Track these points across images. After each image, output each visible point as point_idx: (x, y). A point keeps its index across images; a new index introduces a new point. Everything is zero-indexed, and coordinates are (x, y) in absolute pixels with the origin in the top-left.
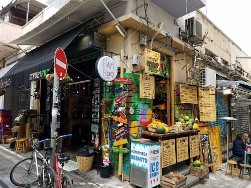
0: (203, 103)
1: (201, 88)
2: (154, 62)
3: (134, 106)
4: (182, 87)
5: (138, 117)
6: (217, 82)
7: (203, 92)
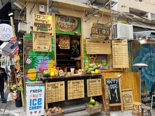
0: (116, 53)
1: (114, 41)
2: (45, 23)
3: (32, 57)
4: (88, 41)
5: (37, 65)
6: (134, 34)
7: (116, 44)
